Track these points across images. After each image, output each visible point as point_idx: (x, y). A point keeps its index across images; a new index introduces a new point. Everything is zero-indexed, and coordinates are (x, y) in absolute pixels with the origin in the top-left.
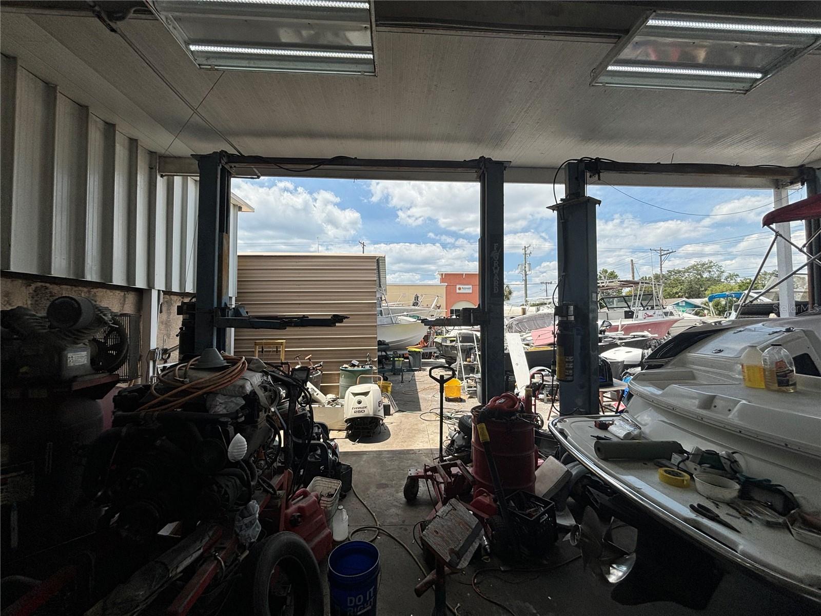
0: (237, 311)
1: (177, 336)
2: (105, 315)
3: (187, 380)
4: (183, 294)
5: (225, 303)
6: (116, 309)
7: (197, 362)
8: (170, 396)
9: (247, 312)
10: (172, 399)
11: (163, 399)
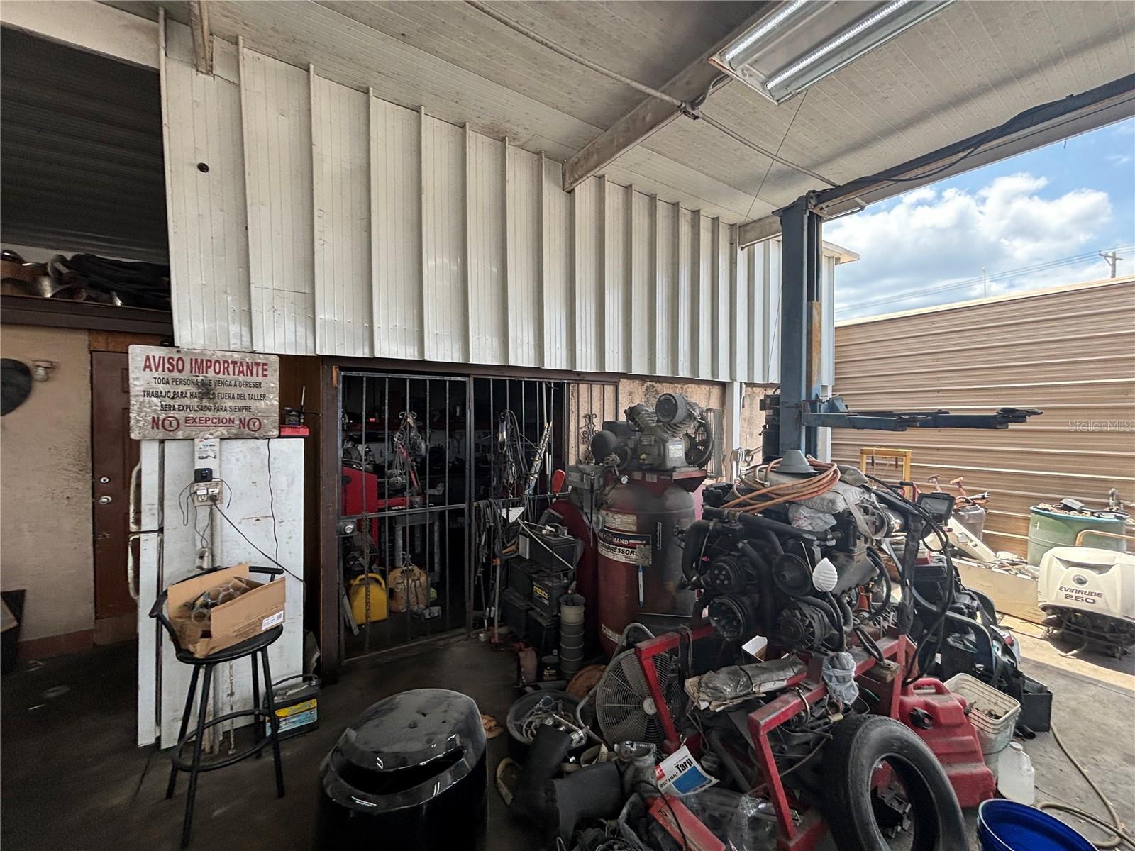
0: (832, 406)
1: (760, 435)
2: (694, 410)
3: (768, 483)
4: (766, 386)
5: (817, 395)
6: (703, 405)
7: (778, 465)
8: (751, 499)
9: (846, 406)
10: (752, 502)
11: (744, 501)
